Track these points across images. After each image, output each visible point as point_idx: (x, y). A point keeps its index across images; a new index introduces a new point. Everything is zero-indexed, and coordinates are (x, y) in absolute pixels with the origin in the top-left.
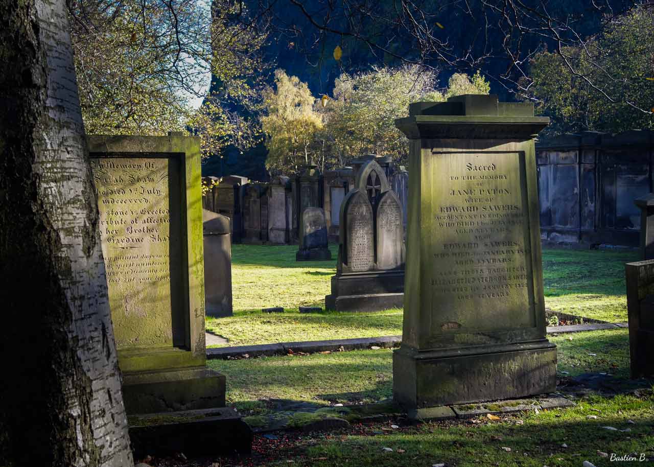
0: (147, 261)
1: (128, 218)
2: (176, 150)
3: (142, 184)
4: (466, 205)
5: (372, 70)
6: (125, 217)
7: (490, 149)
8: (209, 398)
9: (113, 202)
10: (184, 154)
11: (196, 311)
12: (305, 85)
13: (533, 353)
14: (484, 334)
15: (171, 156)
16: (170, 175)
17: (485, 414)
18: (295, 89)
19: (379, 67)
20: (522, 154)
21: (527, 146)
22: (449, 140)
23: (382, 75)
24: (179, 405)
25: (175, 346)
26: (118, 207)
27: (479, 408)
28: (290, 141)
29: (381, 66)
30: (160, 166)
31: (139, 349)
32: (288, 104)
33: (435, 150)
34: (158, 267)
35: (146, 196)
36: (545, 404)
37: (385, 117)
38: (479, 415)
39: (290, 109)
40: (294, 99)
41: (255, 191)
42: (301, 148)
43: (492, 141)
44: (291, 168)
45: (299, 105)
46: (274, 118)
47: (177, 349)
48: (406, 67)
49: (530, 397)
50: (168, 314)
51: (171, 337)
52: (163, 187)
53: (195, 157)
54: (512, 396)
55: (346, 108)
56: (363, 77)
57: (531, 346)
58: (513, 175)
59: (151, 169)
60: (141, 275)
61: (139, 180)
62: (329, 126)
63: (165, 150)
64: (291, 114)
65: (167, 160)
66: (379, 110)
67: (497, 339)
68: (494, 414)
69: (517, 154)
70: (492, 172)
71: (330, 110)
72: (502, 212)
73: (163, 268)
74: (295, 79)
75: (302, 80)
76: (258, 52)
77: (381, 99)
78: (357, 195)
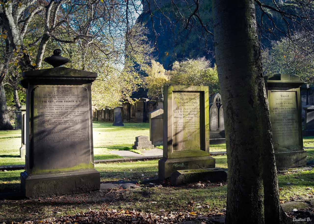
0: (193, 123)
1: (189, 111)
2: (202, 90)
3: (193, 100)
4: (281, 107)
5: (187, 60)
6: (188, 110)
7: (287, 91)
8: (211, 165)
9: (185, 106)
10: (204, 91)
11: (207, 139)
12: (162, 65)
13: (300, 153)
14: (285, 147)
15: (200, 92)
16: (200, 98)
17: (287, 172)
18: (158, 67)
19: (189, 59)
20: (296, 92)
21: (298, 90)
22: (276, 88)
23: (191, 62)
24: (203, 167)
25: (201, 149)
26: (186, 107)
27: (285, 170)
28: (156, 85)
29: (190, 58)
30: (198, 95)
31: (191, 150)
32: (156, 72)
33: (272, 91)
34: (196, 125)
35: (194, 104)
36: (304, 169)
37: (192, 77)
38: (286, 172)
39: (156, 74)
40: (158, 70)
41: (152, 103)
42: (160, 88)
43: (288, 88)
44: (157, 95)
45: (159, 72)
46: (151, 77)
47: (201, 150)
48: (199, 59)
49: (299, 167)
50: (199, 140)
51: (200, 147)
52: (198, 101)
53: (207, 93)
54: (293, 166)
55: (177, 73)
56: (184, 62)
57: (299, 151)
58: (294, 99)
59: (195, 96)
60: (192, 128)
61: (192, 99)
62: (171, 80)
63: (199, 90)
64: (157, 76)
65: (199, 93)
66: (190, 74)
67: (289, 149)
68: (290, 172)
69: (295, 92)
70: (288, 98)
71: (172, 74)
72: (291, 110)
73: (198, 126)
74: (158, 63)
75: (161, 63)
76: (151, 53)
77: (190, 70)
78: (213, 105)
